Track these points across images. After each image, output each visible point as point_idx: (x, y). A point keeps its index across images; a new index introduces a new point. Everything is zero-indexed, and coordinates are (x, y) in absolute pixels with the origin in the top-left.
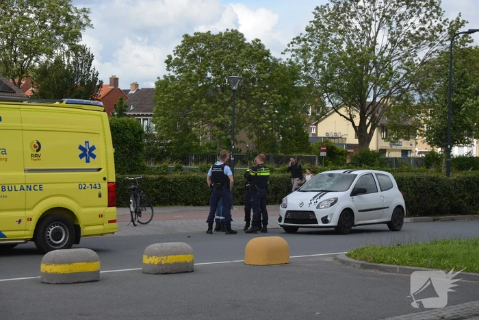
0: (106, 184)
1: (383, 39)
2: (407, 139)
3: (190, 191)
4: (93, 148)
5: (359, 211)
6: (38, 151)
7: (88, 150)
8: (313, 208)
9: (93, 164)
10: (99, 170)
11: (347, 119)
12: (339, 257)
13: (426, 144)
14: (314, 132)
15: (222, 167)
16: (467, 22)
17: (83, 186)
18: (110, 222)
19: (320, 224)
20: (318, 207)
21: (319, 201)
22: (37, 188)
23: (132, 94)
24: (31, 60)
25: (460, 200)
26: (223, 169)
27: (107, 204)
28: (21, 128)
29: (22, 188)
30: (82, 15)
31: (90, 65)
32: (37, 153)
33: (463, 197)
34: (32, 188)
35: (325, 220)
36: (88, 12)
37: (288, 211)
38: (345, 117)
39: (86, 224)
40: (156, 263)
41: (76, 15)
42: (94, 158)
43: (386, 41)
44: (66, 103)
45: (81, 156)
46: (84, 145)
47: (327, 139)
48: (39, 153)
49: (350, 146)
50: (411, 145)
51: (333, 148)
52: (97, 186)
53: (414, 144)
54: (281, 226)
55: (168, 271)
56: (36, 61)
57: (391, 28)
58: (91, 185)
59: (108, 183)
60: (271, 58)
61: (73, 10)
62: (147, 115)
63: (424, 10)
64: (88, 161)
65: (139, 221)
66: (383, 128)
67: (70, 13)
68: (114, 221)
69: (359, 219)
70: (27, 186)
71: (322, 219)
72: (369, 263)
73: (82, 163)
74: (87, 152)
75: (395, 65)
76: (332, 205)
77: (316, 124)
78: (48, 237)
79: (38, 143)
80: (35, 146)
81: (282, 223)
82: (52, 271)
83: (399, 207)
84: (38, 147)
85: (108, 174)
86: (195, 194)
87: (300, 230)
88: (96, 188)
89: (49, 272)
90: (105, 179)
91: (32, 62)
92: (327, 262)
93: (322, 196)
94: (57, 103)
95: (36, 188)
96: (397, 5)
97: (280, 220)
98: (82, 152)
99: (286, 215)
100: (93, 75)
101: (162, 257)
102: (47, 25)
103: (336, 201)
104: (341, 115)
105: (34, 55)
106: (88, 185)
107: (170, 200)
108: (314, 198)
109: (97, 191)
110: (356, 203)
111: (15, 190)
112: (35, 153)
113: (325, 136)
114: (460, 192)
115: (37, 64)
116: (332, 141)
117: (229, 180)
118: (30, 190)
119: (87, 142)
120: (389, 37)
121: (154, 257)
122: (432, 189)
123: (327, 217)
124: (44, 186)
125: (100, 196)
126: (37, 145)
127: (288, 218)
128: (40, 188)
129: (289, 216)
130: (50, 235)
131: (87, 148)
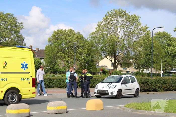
0: (32, 78)
1: (121, 34)
2: (128, 67)
3: (59, 83)
4: (27, 65)
5: (124, 90)
6: (5, 65)
7: (25, 65)
8: (107, 89)
9: (27, 71)
10: (29, 73)
11: (110, 60)
12: (121, 107)
13: (134, 69)
14: (98, 65)
15: (74, 73)
16: (149, 28)
17: (23, 79)
18: (33, 93)
19: (110, 95)
21: (110, 86)
23: (36, 52)
24: (3, 39)
25: (156, 87)
26: (74, 74)
27: (32, 86)
30: (20, 25)
31: (23, 41)
32: (5, 66)
33: (157, 86)
34: (3, 80)
35: (112, 93)
36: (22, 24)
37: (98, 90)
38: (109, 59)
39: (24, 94)
40: (52, 109)
41: (18, 25)
42: (27, 69)
43: (123, 34)
44: (17, 47)
45: (22, 68)
46: (23, 64)
47: (102, 67)
48: (6, 66)
49: (110, 69)
50: (130, 69)
51: (104, 70)
52: (28, 79)
53: (131, 69)
54: (95, 95)
55: (57, 113)
56: (5, 40)
57: (124, 30)
58: (26, 79)
59: (33, 78)
60: (84, 39)
61: (17, 23)
62: (42, 59)
63: (135, 24)
64: (25, 70)
65: (42, 93)
66: (121, 64)
67: (16, 24)
68: (34, 93)
69: (124, 93)
70: (1, 79)
71: (111, 93)
72: (135, 110)
73: (22, 70)
74: (24, 66)
75: (125, 42)
76: (114, 87)
77: (98, 62)
78: (9, 100)
79: (6, 62)
80: (4, 64)
81: (96, 94)
82: (11, 113)
83: (138, 89)
84: (6, 64)
85: (32, 75)
86: (61, 84)
87: (102, 97)
88: (28, 80)
89: (10, 113)
90: (31, 77)
91: (4, 40)
92: (117, 109)
93: (110, 84)
94: (13, 47)
95: (5, 80)
96: (126, 23)
97: (95, 93)
98: (22, 66)
99: (97, 91)
100: (24, 44)
101: (55, 107)
102: (9, 28)
103: (116, 86)
104: (108, 59)
105: (4, 38)
106: (25, 79)
107: (52, 86)
108: (108, 85)
109: (28, 81)
110: (123, 87)
112: (4, 66)
113: (101, 66)
114: (156, 84)
115: (5, 41)
116: (104, 68)
117: (76, 78)
119: (24, 62)
120: (124, 33)
121: (51, 107)
122: (146, 82)
123: (112, 92)
124: (8, 79)
125: (29, 83)
126: (5, 63)
127: (98, 93)
128: (6, 80)
129: (98, 92)
130: (10, 98)
131: (24, 64)
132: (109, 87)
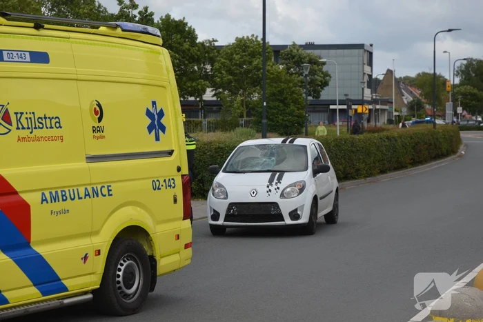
0: (181, 178)
4: (161, 114)
5: (320, 199)
6: (100, 120)
7: (156, 118)
9: (164, 142)
10: (170, 153)
17: (157, 184)
18: (186, 246)
19: (288, 221)
20: (282, 195)
21: (281, 186)
22: (105, 191)
27: (182, 215)
28: (74, 77)
29: (87, 195)
32: (99, 125)
34: (99, 193)
35: (294, 215)
37: (231, 204)
39: (162, 252)
42: (164, 133)
45: (150, 129)
46: (151, 109)
48: (101, 124)
52: (172, 183)
58: (165, 181)
59: (182, 176)
64: (157, 138)
68: (189, 245)
70: (93, 188)
71: (290, 214)
73: (152, 143)
74: (155, 121)
76: (301, 192)
78: (120, 288)
79: (99, 105)
80: (96, 113)
81: (221, 222)
84: (99, 113)
85: (181, 160)
88: (170, 186)
90: (178, 169)
93: (280, 178)
95: (103, 191)
98: (150, 121)
99: (229, 209)
103: (304, 186)
106: (162, 181)
108: (270, 183)
109: (172, 192)
111: (80, 198)
112: (97, 125)
118: (97, 196)
119: (154, 104)
123: (296, 210)
124: (113, 188)
125: (175, 201)
126: (98, 109)
127: (233, 215)
128: (109, 190)
129: (234, 211)
130: (124, 278)
131: (155, 114)
132: (280, 192)
